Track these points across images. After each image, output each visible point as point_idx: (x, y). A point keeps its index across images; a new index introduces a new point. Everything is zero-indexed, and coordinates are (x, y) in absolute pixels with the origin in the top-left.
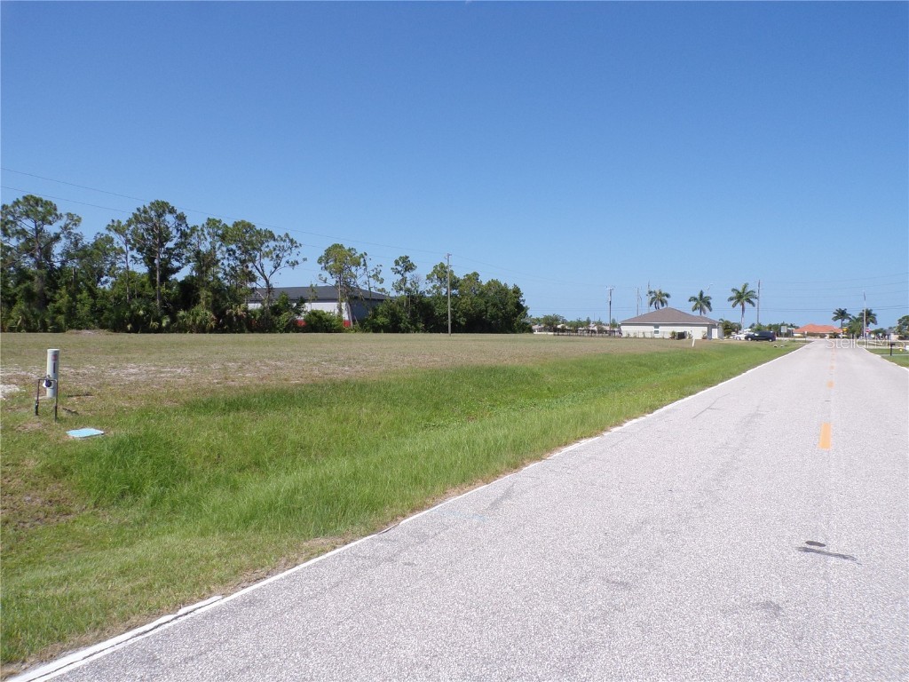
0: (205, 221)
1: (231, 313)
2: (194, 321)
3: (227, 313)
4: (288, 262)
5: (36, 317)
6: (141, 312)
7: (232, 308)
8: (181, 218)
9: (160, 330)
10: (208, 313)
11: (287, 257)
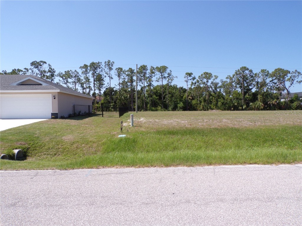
0: (260, 71)
1: (270, 103)
2: (255, 106)
3: (268, 103)
4: (297, 82)
5: (206, 106)
6: (236, 104)
7: (270, 101)
8: (251, 71)
9: (242, 110)
10: (261, 103)
11: (296, 80)
